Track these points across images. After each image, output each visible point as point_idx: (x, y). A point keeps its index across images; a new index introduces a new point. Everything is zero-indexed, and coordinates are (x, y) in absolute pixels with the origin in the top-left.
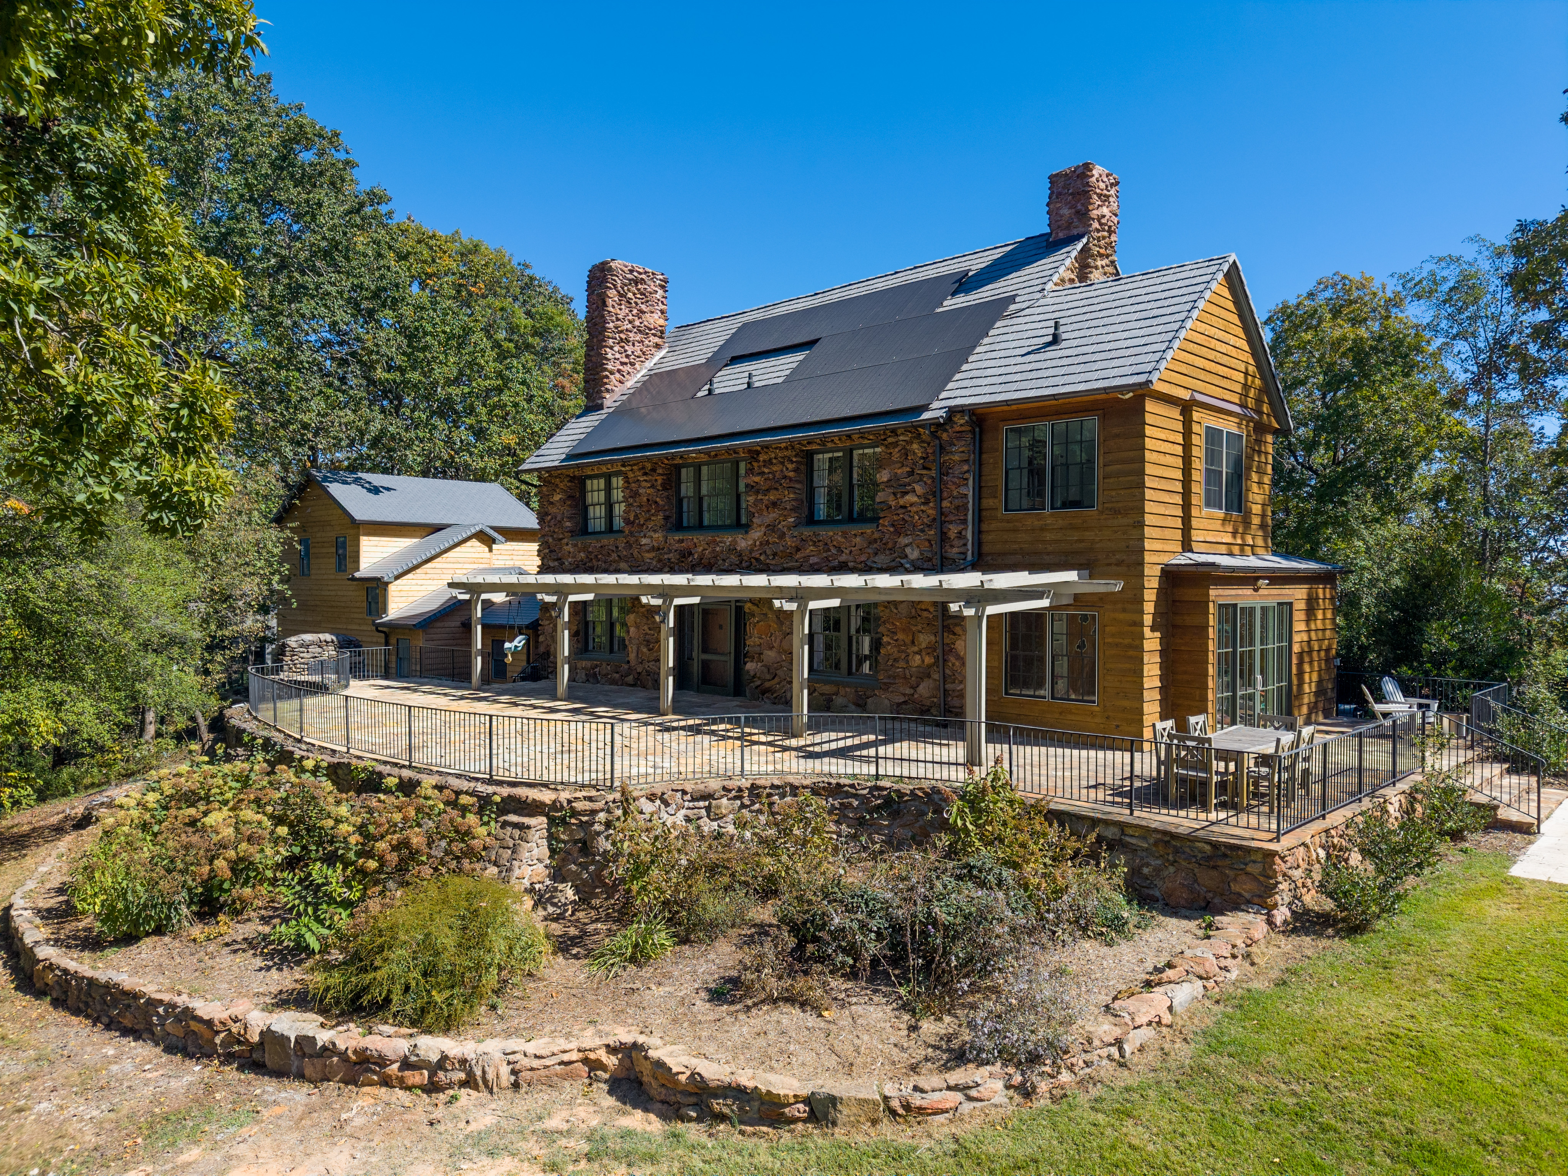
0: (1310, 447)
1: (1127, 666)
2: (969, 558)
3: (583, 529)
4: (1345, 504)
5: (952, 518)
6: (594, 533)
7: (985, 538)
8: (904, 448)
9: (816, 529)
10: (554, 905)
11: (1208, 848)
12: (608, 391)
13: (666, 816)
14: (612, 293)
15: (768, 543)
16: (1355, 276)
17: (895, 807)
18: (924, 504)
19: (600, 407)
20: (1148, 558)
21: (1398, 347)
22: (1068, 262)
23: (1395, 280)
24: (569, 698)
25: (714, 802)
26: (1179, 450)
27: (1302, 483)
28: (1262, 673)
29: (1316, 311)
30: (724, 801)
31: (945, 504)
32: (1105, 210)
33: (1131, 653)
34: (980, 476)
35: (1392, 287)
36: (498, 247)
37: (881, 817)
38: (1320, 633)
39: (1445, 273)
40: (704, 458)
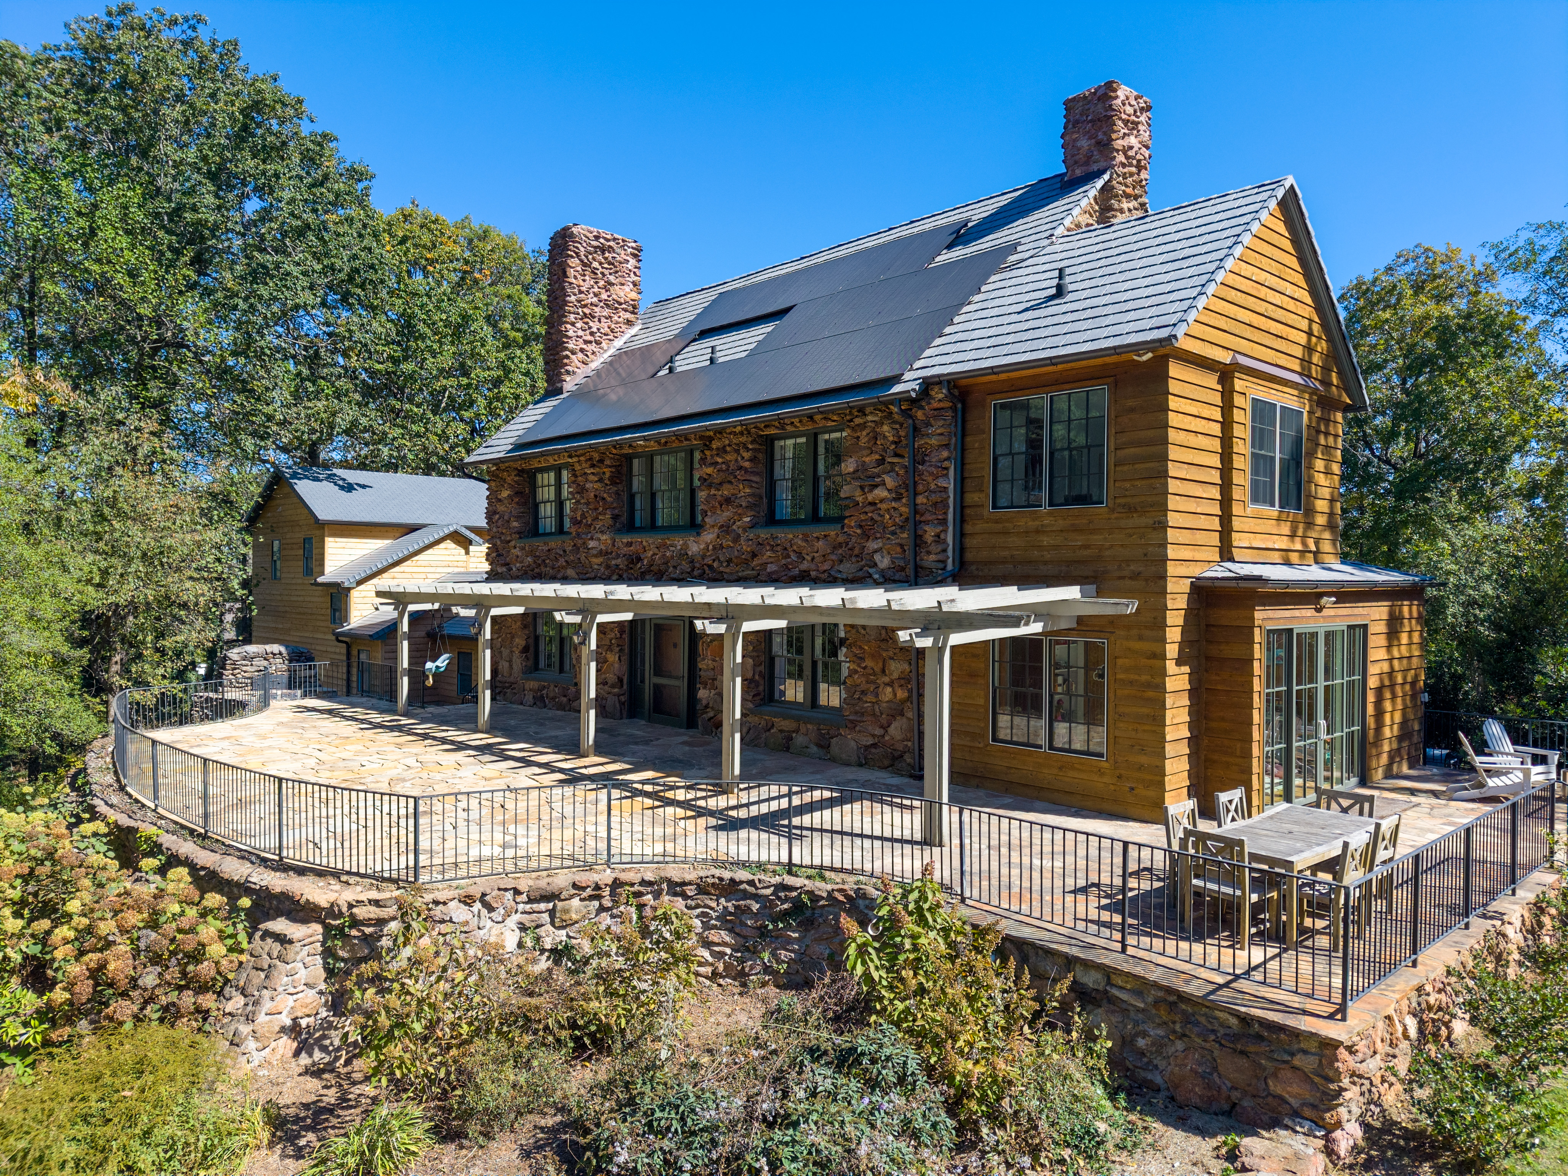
0: (1390, 437)
1: (1145, 711)
2: (950, 567)
3: (533, 530)
4: (1427, 500)
5: (928, 517)
6: (545, 534)
7: (969, 542)
8: (873, 430)
9: (774, 530)
10: (324, 1049)
11: (1233, 1021)
12: (568, 373)
13: (489, 924)
14: (574, 262)
15: (722, 547)
16: (1440, 249)
17: (808, 913)
18: (895, 499)
19: (560, 391)
20: (1172, 569)
21: (1489, 326)
22: (1084, 203)
23: (1486, 251)
24: (491, 729)
25: (560, 905)
26: (1216, 429)
27: (1380, 478)
28: (1326, 718)
29: (1395, 287)
30: (576, 902)
31: (920, 499)
32: (1133, 140)
33: (1150, 694)
34: (963, 464)
35: (1483, 258)
36: (510, 233)
37: (789, 927)
38: (1405, 661)
39: (1545, 241)
40: (653, 446)
